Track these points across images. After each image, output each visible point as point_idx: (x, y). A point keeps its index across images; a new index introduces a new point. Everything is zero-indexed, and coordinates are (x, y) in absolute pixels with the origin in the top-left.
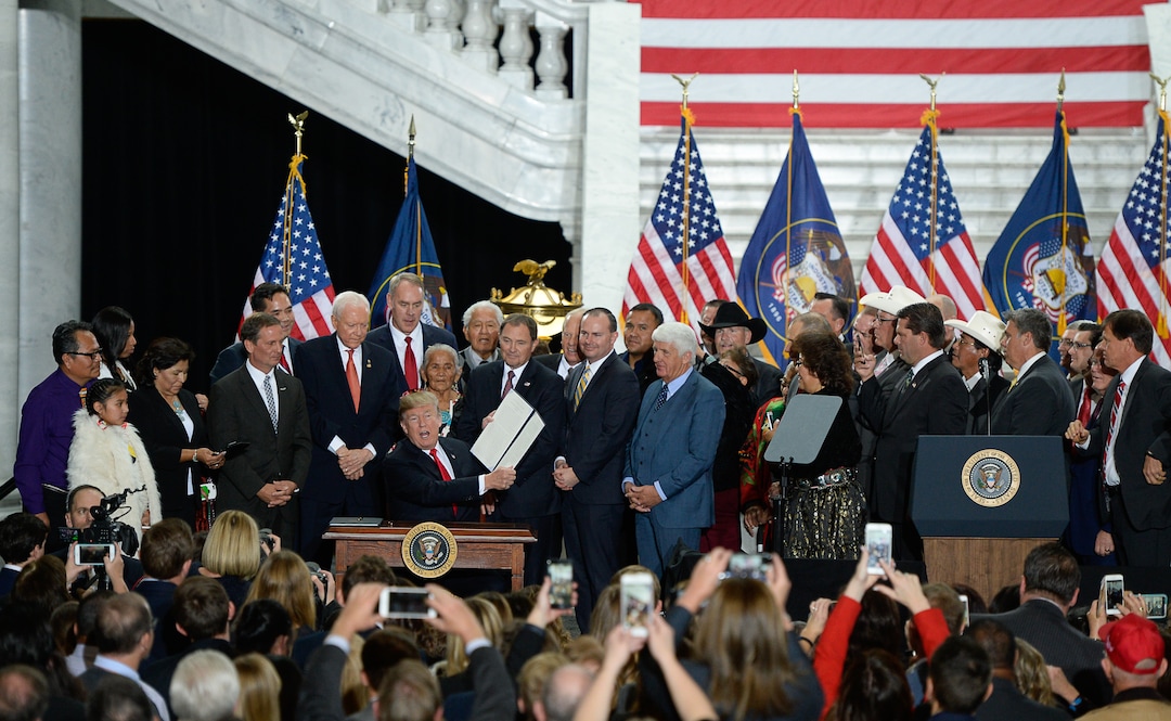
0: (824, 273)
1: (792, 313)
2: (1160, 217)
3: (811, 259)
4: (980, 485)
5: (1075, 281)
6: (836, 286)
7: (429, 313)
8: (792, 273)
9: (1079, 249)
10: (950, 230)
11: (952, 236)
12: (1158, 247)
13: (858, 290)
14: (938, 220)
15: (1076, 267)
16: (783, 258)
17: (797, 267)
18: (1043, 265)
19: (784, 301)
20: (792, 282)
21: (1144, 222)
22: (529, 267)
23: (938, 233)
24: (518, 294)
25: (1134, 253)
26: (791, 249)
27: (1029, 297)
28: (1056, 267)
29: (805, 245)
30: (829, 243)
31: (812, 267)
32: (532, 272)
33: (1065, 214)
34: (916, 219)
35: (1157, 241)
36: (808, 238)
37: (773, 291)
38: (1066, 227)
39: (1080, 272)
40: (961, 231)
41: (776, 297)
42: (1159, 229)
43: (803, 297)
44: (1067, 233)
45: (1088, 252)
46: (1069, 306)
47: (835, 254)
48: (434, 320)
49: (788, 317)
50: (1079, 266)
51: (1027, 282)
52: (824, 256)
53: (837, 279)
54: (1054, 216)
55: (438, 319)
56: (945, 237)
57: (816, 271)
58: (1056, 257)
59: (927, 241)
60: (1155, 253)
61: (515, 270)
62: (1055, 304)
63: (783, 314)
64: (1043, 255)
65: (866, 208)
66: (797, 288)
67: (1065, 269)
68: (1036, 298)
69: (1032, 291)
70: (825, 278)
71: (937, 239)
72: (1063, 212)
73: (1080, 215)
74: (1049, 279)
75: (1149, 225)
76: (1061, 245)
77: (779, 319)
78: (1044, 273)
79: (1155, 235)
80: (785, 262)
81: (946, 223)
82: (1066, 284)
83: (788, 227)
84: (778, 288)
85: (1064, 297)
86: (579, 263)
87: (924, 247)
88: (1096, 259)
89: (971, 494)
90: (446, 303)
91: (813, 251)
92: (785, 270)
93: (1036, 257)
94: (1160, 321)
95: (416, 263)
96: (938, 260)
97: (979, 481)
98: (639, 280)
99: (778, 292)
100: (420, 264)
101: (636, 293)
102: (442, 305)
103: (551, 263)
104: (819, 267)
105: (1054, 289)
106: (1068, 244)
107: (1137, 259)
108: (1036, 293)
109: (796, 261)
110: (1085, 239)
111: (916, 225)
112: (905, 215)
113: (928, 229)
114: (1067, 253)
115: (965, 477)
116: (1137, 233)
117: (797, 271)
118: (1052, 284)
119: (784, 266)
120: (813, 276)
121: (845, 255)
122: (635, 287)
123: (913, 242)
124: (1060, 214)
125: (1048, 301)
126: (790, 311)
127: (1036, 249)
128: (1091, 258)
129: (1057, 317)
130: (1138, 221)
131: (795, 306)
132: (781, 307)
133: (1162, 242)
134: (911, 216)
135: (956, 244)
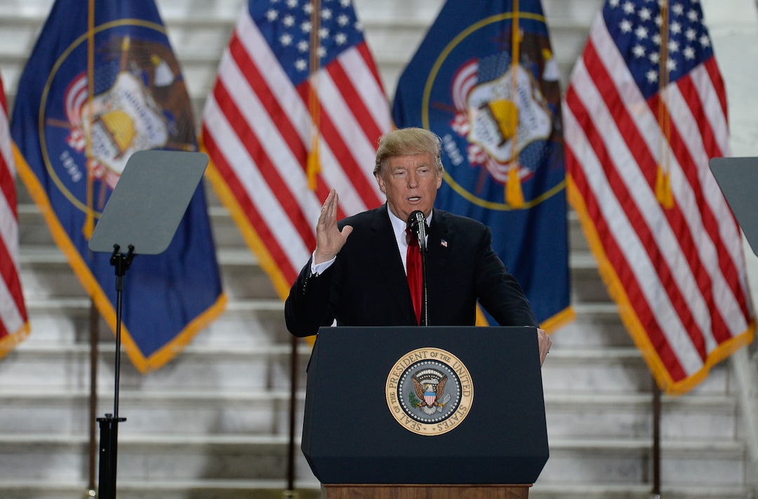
0: (148, 105)
1: (97, 168)
2: (659, 21)
3: (126, 83)
4: (414, 402)
5: (533, 119)
6: (167, 124)
8: (97, 106)
9: (537, 69)
10: (341, 39)
11: (343, 48)
12: (656, 67)
13: (199, 133)
14: (324, 24)
15: (534, 97)
16: (82, 83)
17: (105, 96)
18: (483, 93)
19: (83, 149)
20: (97, 119)
21: (635, 27)
23: (323, 43)
25: (621, 75)
26: (96, 67)
27: (463, 143)
28: (503, 97)
29: (117, 61)
30: (155, 59)
31: (129, 96)
33: (516, 15)
34: (289, 21)
35: (654, 58)
36: (120, 51)
37: (66, 133)
38: (518, 35)
39: (540, 104)
40: (357, 40)
41: (72, 143)
42: (657, 39)
43: (114, 143)
44: (521, 45)
45: (552, 73)
46: (523, 157)
47: (164, 76)
49: (91, 174)
50: (538, 95)
51: (459, 119)
52: (147, 79)
53: (167, 115)
54: (497, 18)
56: (335, 49)
57: (134, 102)
58: (505, 80)
59: (305, 56)
60: (652, 76)
62: (503, 154)
63: (82, 167)
64: (484, 78)
65: (201, 16)
66: (106, 129)
67: (517, 99)
68: (471, 144)
69: (467, 134)
70: (150, 114)
71: (321, 52)
72: (512, 10)
73: (537, 17)
74: (492, 115)
75: (642, 33)
76: (510, 62)
77: (77, 176)
78: (485, 106)
79: (651, 47)
80: (86, 87)
81: (334, 28)
82: (519, 123)
83: (90, 34)
84: (75, 128)
85: (517, 143)
87: (301, 65)
88: (564, 86)
89: (399, 416)
91: (130, 70)
92: (85, 102)
93: (473, 81)
94: (660, 181)
96: (323, 85)
97: (411, 397)
99: (75, 135)
104: (139, 97)
105: (500, 131)
106: (521, 61)
107: (625, 85)
108: (473, 137)
109: (103, 86)
110: (546, 53)
111: (289, 30)
112: (272, 15)
113: (306, 37)
114: (519, 75)
115: (390, 390)
116: (625, 44)
117: (104, 102)
118: (497, 123)
119: (83, 96)
120: (130, 110)
121: (179, 79)
123: (285, 57)
124: (508, 16)
125: (492, 148)
126: (93, 164)
127: (472, 68)
128: (555, 85)
129: (505, 173)
130: (626, 26)
131: (102, 157)
132: (81, 159)
133: (663, 60)
134: (281, 17)
135: (351, 61)
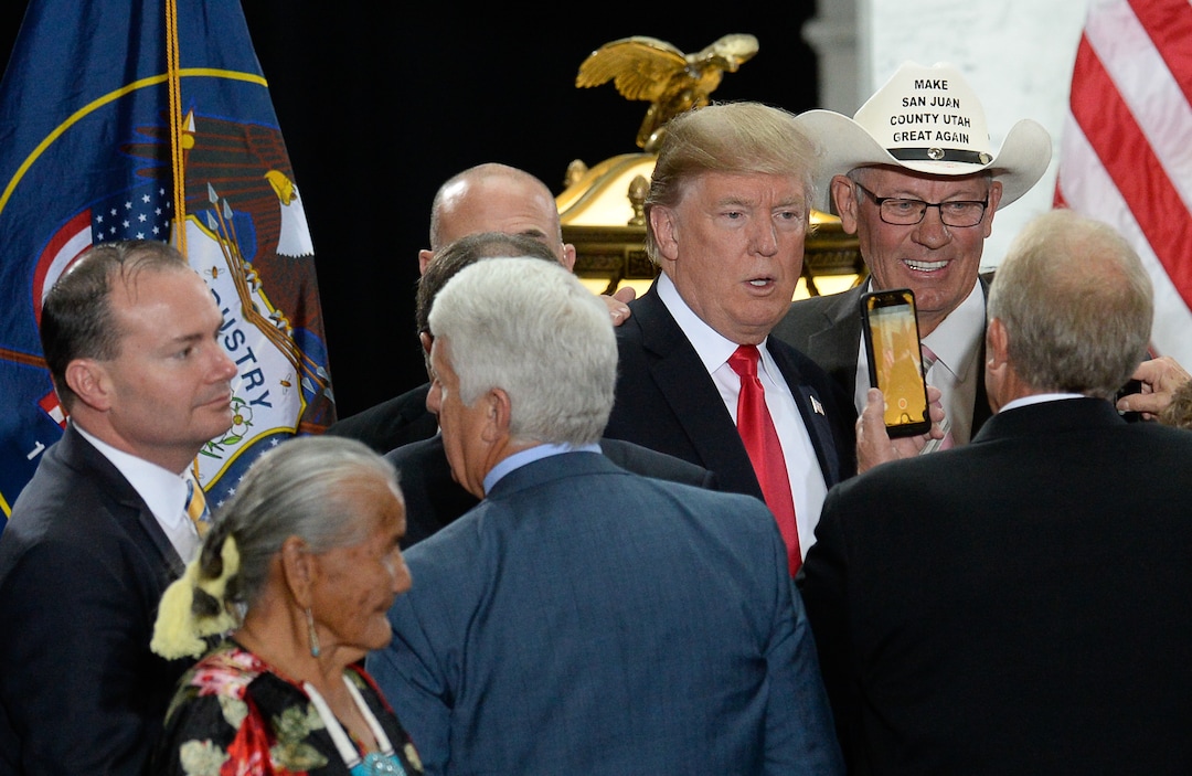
7: (225, 284)
22: (642, 69)
24: (598, 187)
32: (658, 90)
48: (250, 312)
55: (265, 310)
61: (582, 81)
86: (852, 44)
90: (297, 237)
95: (162, 68)
98: (1120, 102)
100: (176, 73)
101: (1109, 159)
102: (282, 250)
103: (736, 48)
122: (1105, 137)
